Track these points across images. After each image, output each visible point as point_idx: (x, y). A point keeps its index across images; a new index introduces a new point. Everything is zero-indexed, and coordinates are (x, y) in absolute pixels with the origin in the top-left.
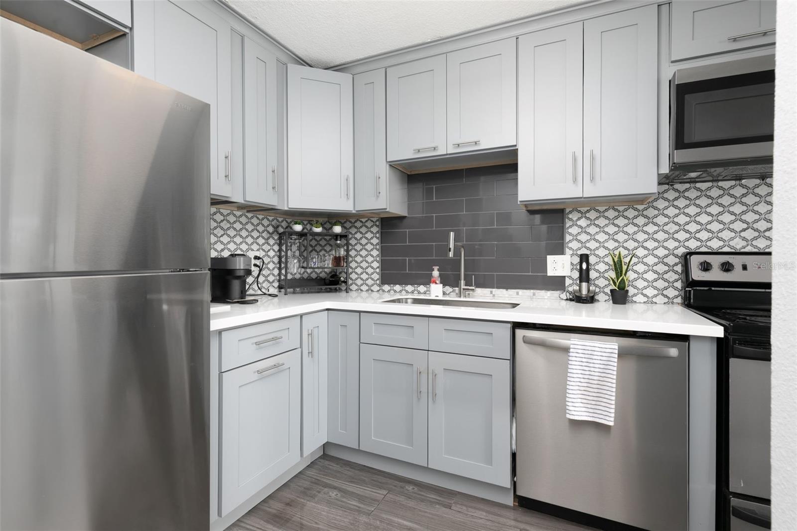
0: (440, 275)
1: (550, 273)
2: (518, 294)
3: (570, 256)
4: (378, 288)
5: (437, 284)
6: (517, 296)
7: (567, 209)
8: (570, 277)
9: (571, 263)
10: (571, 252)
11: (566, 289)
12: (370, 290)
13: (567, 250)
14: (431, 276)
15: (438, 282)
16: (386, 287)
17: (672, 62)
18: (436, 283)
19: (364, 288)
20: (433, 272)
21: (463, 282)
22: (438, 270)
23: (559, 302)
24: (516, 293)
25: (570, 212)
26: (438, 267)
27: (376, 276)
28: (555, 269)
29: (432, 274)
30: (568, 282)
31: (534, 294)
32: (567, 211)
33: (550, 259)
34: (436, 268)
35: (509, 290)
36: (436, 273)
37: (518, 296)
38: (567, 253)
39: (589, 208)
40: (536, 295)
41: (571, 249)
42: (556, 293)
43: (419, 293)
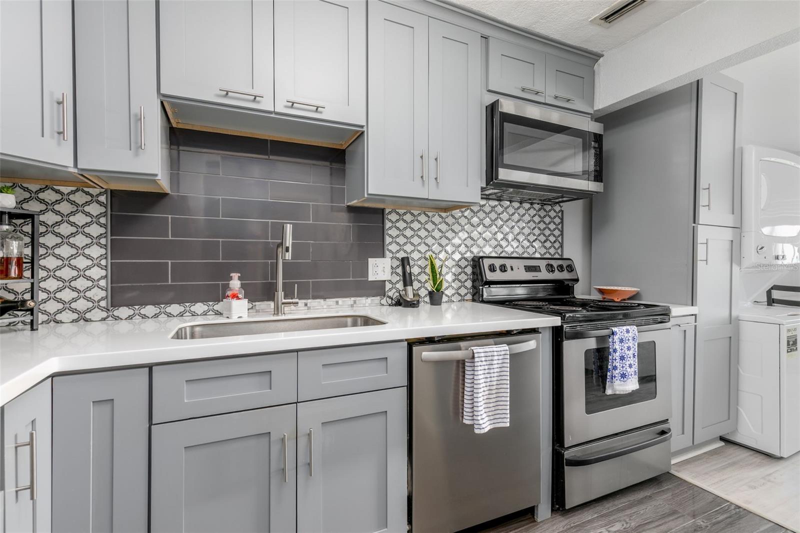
0: (243, 286)
1: (371, 278)
2: (337, 303)
3: (390, 259)
4: (104, 315)
5: (240, 299)
6: (337, 306)
7: (387, 210)
8: (390, 281)
9: (391, 266)
10: (391, 255)
11: (387, 294)
12: (82, 318)
13: (387, 252)
14: (226, 287)
15: (240, 296)
16: (124, 312)
17: (489, 91)
18: (238, 298)
19: (67, 316)
20: (231, 282)
21: (280, 294)
22: (240, 279)
23: (381, 309)
24: (335, 303)
25: (390, 213)
26: (240, 275)
27: (97, 294)
28: (376, 273)
29: (229, 283)
30: (388, 286)
31: (355, 302)
32: (387, 211)
33: (371, 261)
34: (235, 276)
35: (327, 300)
36: (235, 283)
37: (339, 306)
38: (387, 256)
39: (405, 211)
40: (357, 303)
41: (390, 251)
42: (377, 299)
43: (194, 314)
